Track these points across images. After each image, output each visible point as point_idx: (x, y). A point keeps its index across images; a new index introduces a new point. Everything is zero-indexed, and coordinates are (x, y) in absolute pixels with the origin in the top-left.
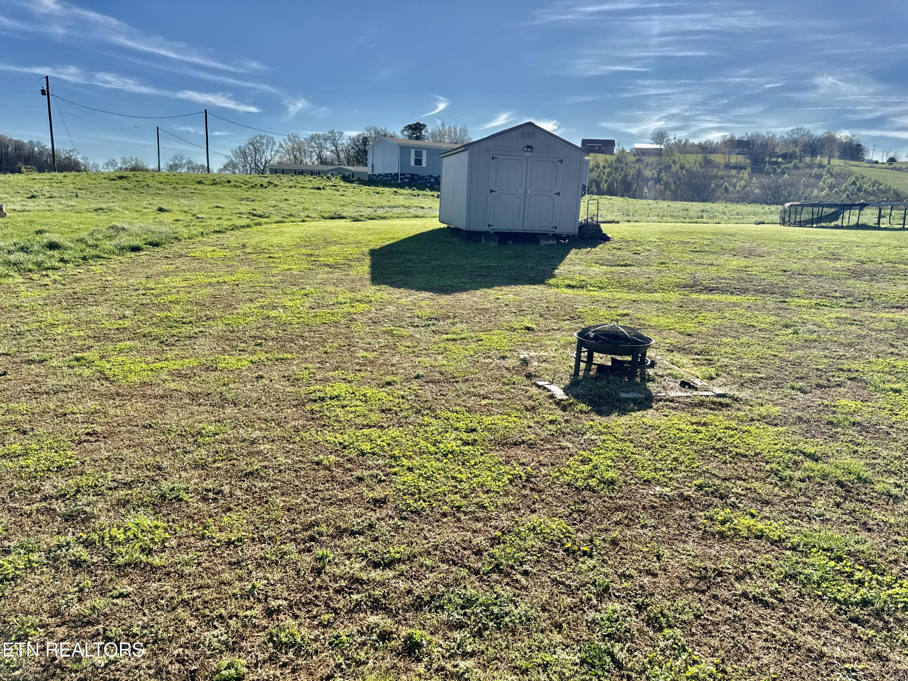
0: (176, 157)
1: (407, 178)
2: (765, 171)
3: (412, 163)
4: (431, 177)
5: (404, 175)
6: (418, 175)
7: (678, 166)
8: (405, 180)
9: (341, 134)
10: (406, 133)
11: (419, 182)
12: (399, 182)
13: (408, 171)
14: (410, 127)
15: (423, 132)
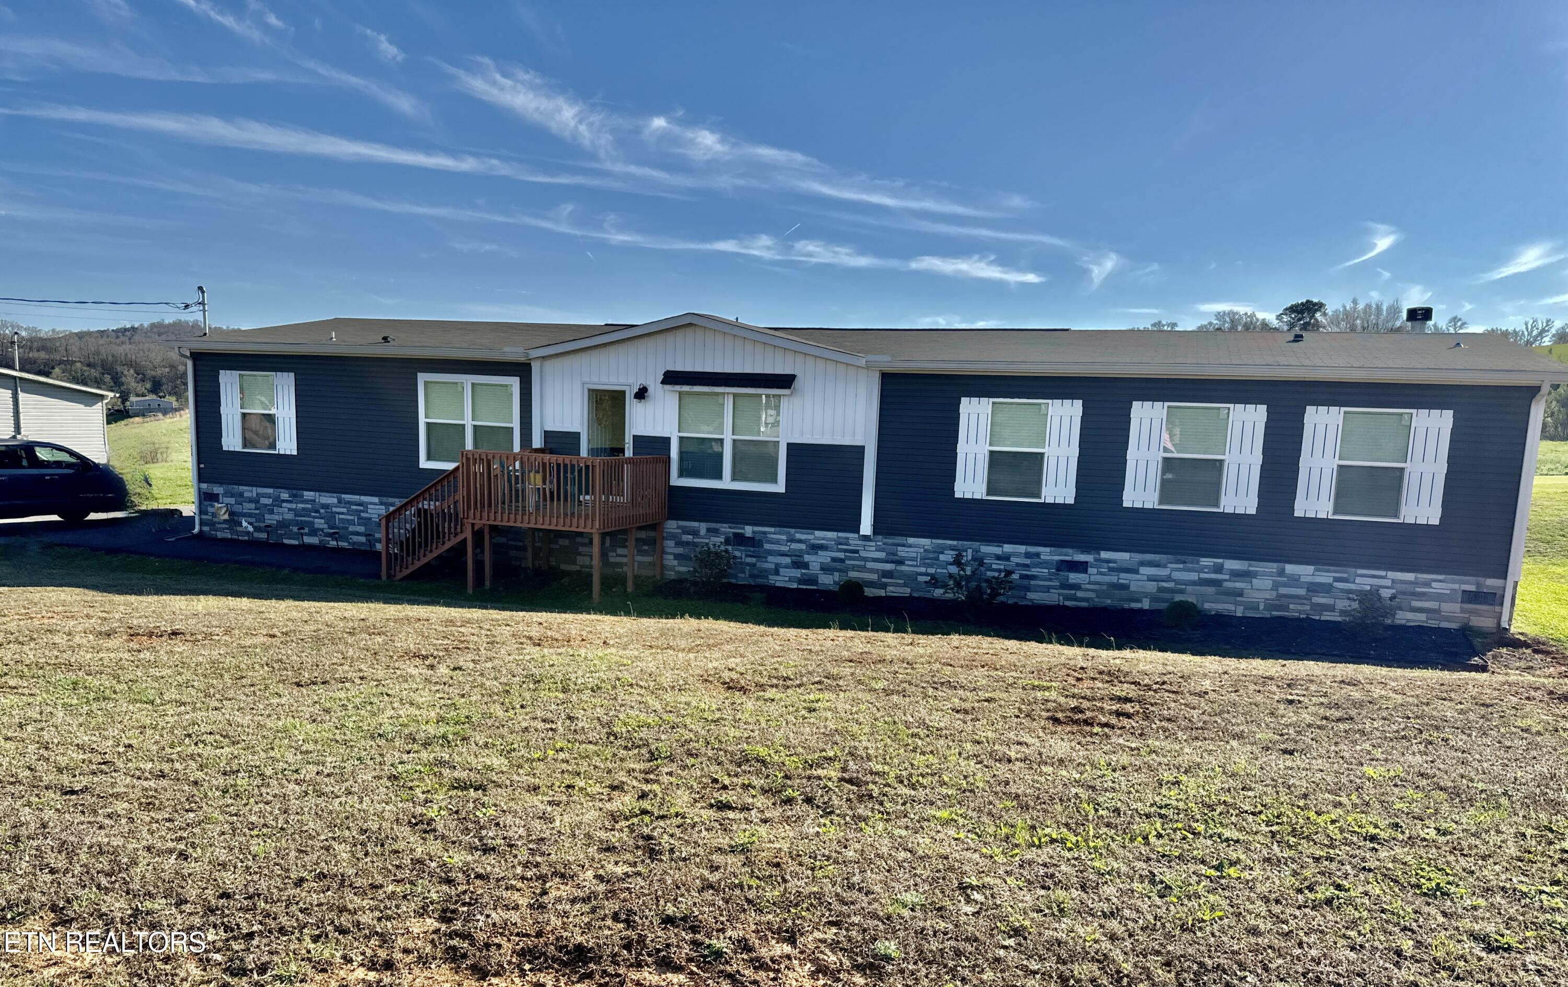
10: (1285, 318)
14: (1293, 309)
15: (1318, 315)
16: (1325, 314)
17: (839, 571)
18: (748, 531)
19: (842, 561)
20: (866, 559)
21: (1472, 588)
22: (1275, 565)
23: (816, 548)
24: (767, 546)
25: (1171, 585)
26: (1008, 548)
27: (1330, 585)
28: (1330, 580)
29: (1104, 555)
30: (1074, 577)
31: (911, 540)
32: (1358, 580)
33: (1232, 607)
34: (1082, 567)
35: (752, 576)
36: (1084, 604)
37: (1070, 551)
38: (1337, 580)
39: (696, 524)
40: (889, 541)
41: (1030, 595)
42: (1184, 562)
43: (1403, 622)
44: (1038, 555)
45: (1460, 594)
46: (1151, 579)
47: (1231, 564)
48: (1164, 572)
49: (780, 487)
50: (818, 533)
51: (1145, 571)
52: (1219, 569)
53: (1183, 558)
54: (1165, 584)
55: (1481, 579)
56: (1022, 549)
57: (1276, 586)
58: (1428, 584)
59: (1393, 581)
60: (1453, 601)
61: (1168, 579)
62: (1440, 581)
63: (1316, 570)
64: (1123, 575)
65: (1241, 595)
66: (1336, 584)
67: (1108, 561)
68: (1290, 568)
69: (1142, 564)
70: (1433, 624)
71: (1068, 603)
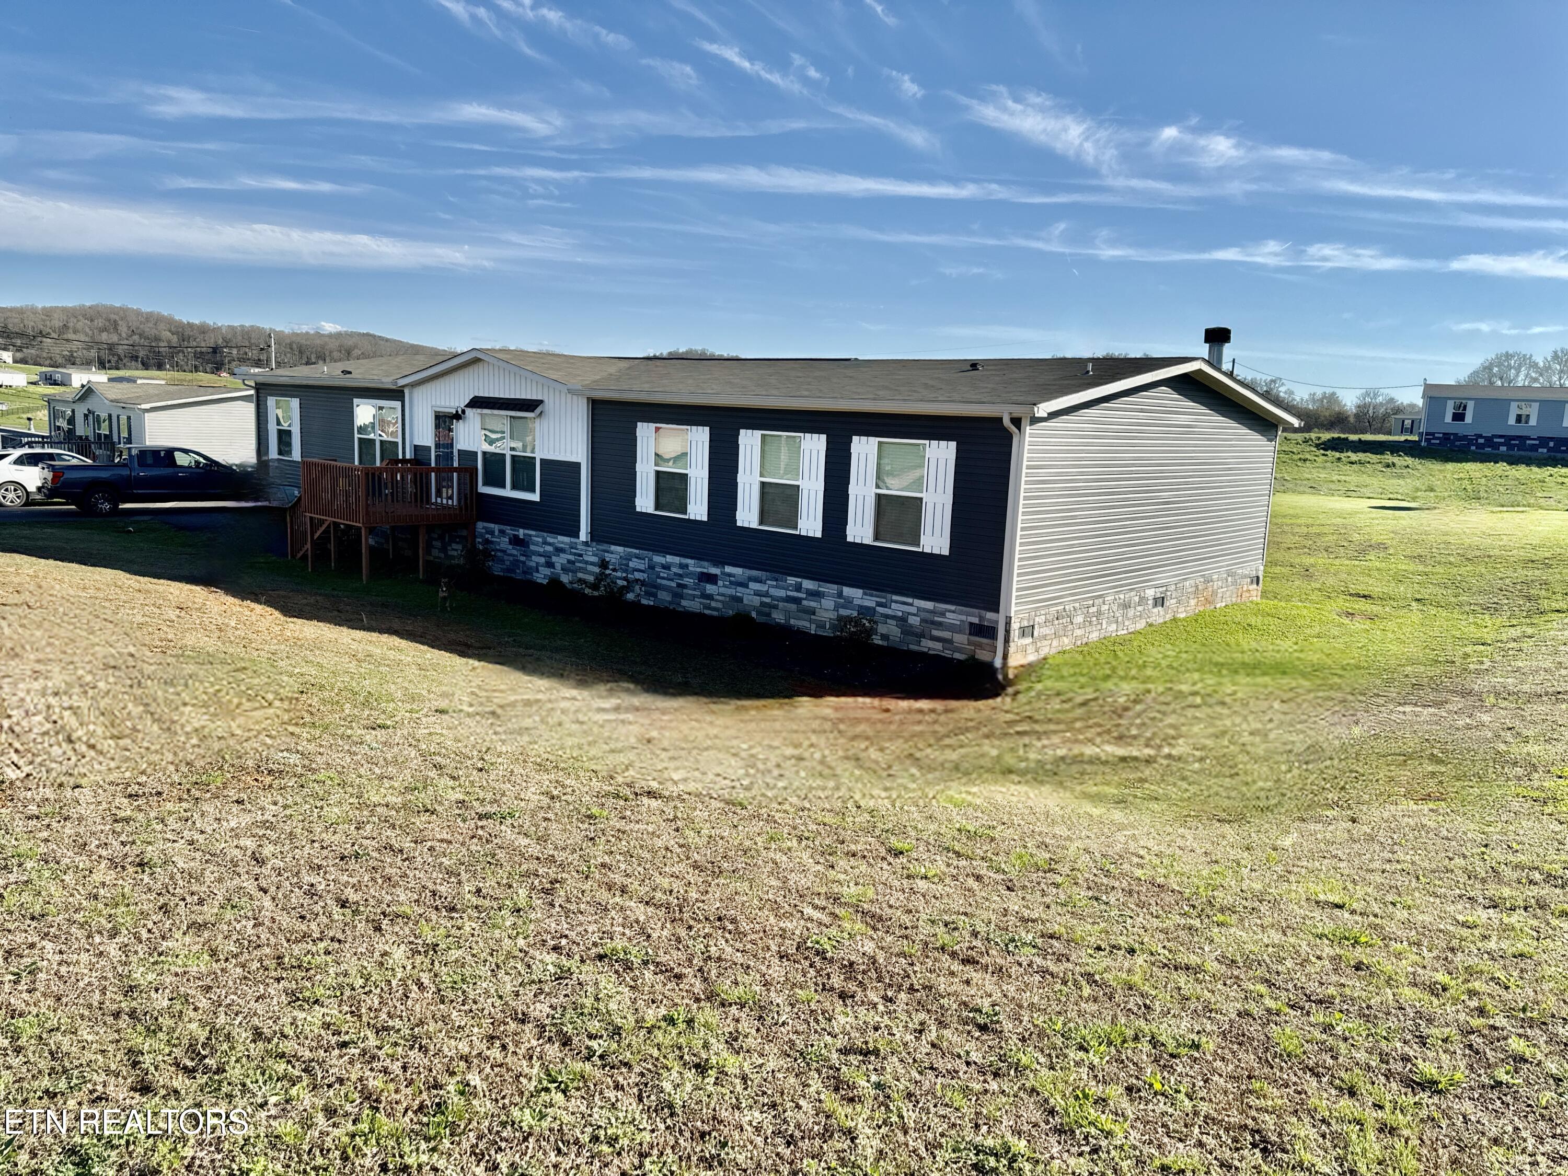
1: (1438, 439)
3: (1448, 418)
4: (1480, 436)
5: (1433, 434)
6: (1455, 435)
8: (1434, 443)
11: (1458, 443)
13: (1439, 430)
17: (572, 571)
18: (521, 533)
19: (573, 563)
20: (587, 563)
21: (976, 620)
22: (835, 587)
23: (559, 551)
24: (532, 547)
25: (768, 600)
26: (670, 558)
27: (874, 609)
28: (873, 604)
29: (728, 569)
30: (710, 588)
31: (613, 548)
32: (894, 605)
33: (807, 624)
34: (712, 579)
35: (524, 573)
36: (715, 613)
37: (706, 564)
38: (880, 604)
39: (492, 525)
40: (600, 547)
41: (684, 603)
42: (777, 580)
43: (926, 650)
44: (687, 566)
45: (967, 627)
46: (757, 593)
47: (808, 584)
48: (764, 588)
49: (535, 497)
50: (560, 538)
51: (753, 586)
52: (798, 588)
53: (776, 575)
54: (765, 599)
55: (983, 612)
56: (677, 560)
57: (837, 607)
58: (943, 614)
59: (919, 609)
60: (960, 632)
61: (766, 594)
62: (953, 612)
63: (865, 594)
64: (739, 589)
65: (814, 614)
66: (878, 609)
67: (730, 575)
68: (847, 591)
69: (751, 579)
70: (947, 654)
71: (707, 612)
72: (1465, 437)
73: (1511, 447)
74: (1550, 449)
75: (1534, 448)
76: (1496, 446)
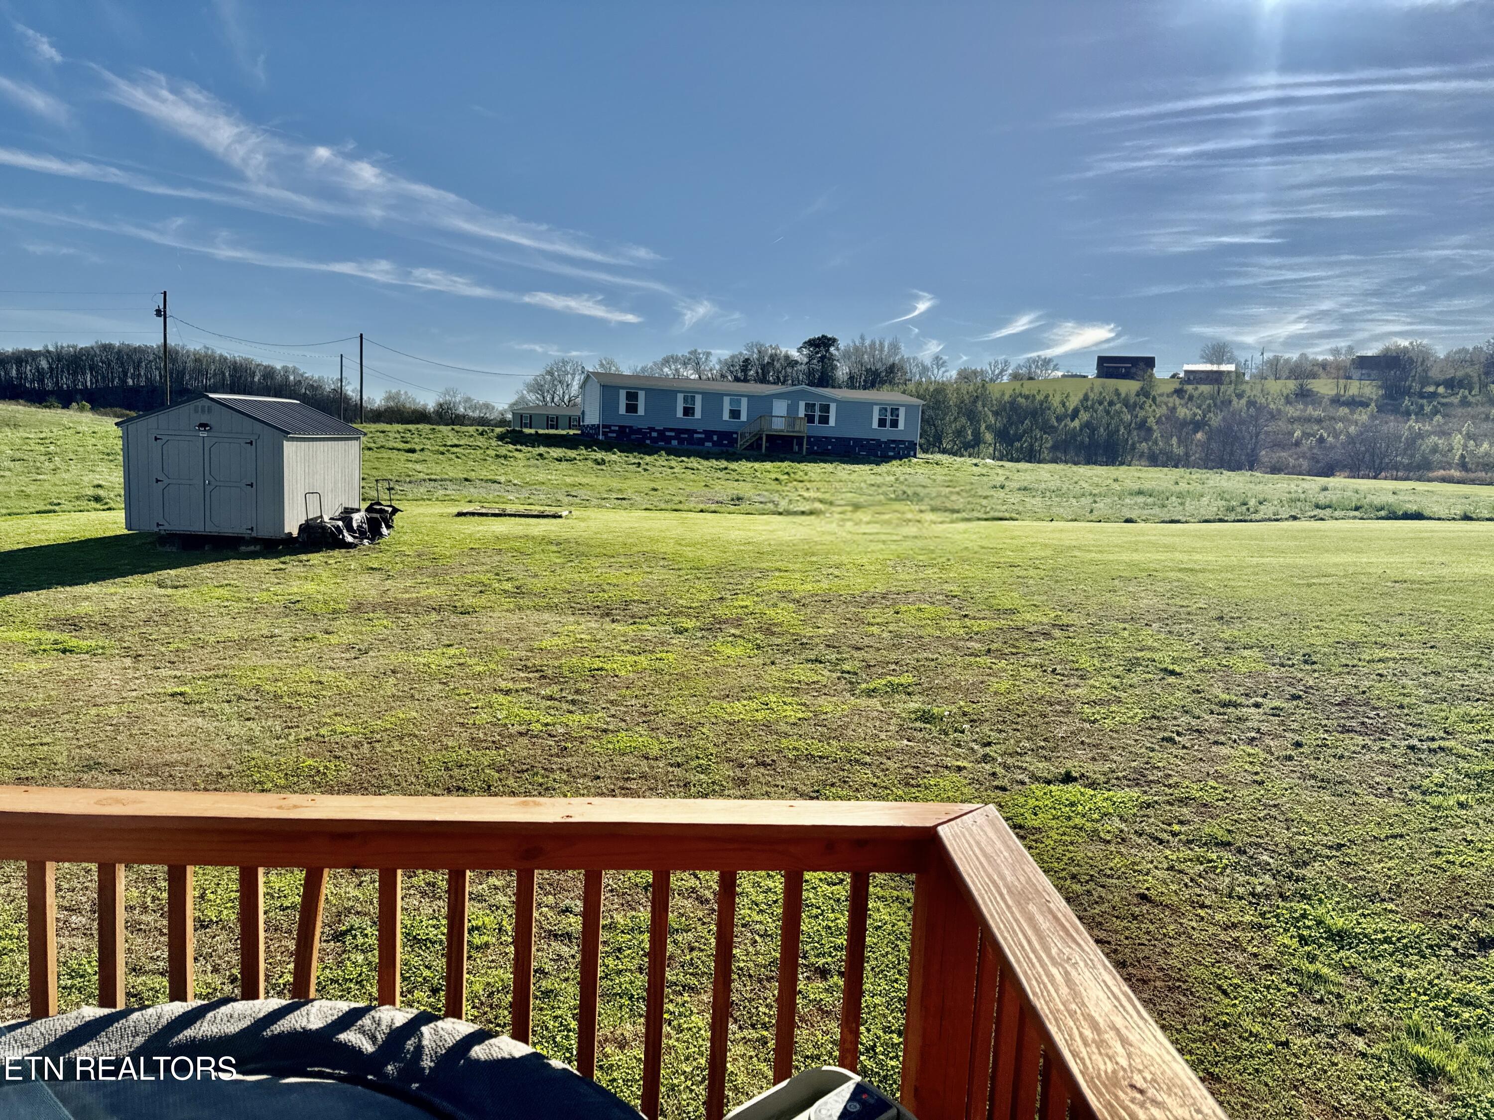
0: (447, 392)
1: (613, 432)
2: (1403, 409)
3: (622, 410)
4: (652, 429)
5: (609, 427)
6: (630, 427)
7: (1243, 401)
8: (610, 435)
9: (708, 354)
10: (805, 351)
11: (633, 437)
12: (601, 437)
13: (616, 422)
14: (811, 343)
15: (832, 349)
16: (838, 349)
72: (639, 431)
73: (681, 441)
74: (715, 444)
75: (701, 442)
76: (668, 440)
